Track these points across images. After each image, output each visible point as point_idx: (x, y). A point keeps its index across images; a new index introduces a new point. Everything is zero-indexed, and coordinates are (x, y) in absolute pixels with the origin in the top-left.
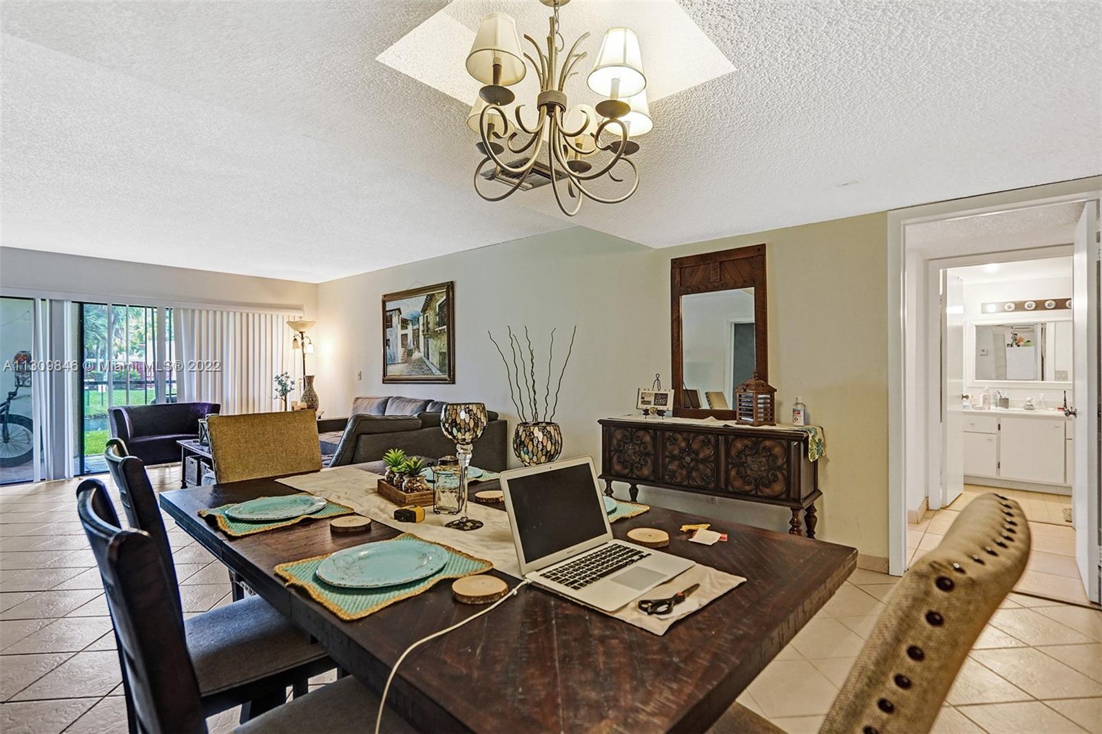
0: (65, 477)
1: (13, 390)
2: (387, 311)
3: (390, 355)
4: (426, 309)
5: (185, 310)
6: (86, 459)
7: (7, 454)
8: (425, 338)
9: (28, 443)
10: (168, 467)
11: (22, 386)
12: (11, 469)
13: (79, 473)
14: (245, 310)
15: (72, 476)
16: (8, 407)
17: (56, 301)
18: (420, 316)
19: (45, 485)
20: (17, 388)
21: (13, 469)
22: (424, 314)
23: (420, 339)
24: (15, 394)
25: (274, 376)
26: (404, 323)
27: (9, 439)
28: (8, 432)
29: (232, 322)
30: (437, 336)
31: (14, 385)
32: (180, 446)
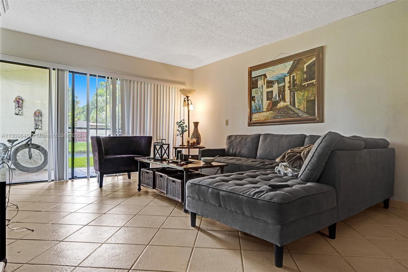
0: (64, 180)
1: (34, 131)
2: (252, 78)
3: (256, 107)
4: (293, 70)
5: (126, 80)
6: (75, 169)
7: (31, 165)
8: (291, 92)
9: (41, 160)
10: (116, 176)
11: (37, 128)
12: (33, 173)
13: (71, 177)
14: (156, 83)
15: (68, 179)
16: (31, 139)
17: (61, 70)
18: (286, 76)
19: (54, 184)
20: (35, 130)
21: (34, 174)
22: (291, 74)
23: (286, 93)
24: (33, 133)
25: (176, 122)
26: (270, 84)
27: (32, 157)
28: (31, 153)
29: (150, 89)
30: (304, 89)
31: (34, 128)
32: (137, 162)
